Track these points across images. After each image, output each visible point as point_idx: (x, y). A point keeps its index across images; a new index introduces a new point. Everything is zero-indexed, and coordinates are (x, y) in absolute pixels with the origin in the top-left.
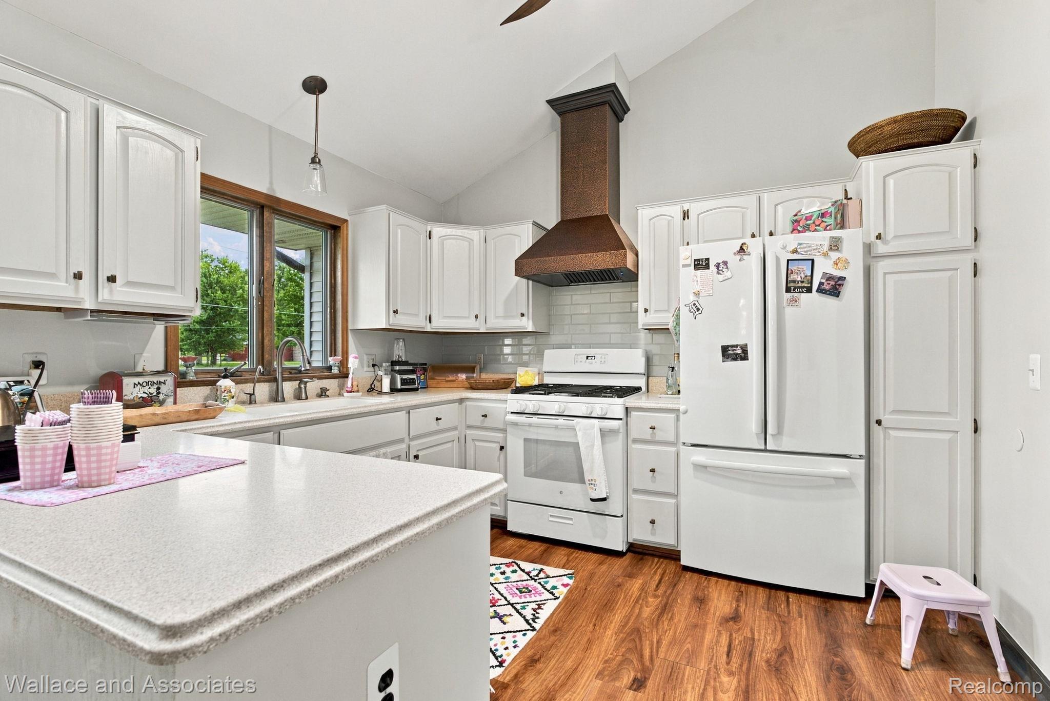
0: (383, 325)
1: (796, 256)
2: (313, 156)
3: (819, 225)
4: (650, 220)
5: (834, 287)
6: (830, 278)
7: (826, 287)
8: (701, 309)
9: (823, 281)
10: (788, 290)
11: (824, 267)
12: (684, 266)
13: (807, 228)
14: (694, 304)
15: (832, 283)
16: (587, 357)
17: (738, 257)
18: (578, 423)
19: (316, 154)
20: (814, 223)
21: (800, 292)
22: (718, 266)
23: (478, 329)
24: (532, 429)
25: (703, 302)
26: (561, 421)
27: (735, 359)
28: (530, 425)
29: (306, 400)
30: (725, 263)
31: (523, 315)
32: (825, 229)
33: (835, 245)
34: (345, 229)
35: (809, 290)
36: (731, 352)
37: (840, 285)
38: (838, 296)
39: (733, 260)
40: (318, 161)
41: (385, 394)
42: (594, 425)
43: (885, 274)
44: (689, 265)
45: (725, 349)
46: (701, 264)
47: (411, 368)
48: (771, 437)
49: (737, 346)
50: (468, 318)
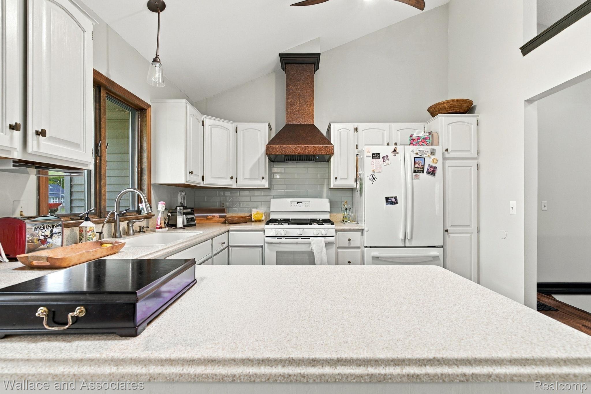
0: (183, 182)
1: (417, 156)
2: (155, 57)
3: (424, 143)
4: (338, 130)
5: (432, 172)
6: (431, 167)
7: (430, 171)
8: (375, 179)
9: (429, 168)
10: (415, 171)
11: (429, 162)
12: (367, 156)
13: (417, 144)
14: (372, 176)
15: (432, 169)
16: (298, 203)
17: (393, 154)
18: (312, 240)
19: (157, 55)
20: (421, 141)
21: (419, 173)
22: (384, 158)
23: (232, 186)
24: (281, 245)
25: (376, 175)
26: (300, 240)
27: (392, 204)
28: (280, 243)
29: (133, 236)
30: (387, 156)
31: (263, 178)
32: (427, 145)
33: (433, 153)
34: (149, 112)
35: (423, 172)
36: (390, 200)
37: (435, 170)
38: (434, 175)
39: (391, 155)
40: (159, 61)
41: (180, 228)
42: (322, 240)
43: (448, 166)
44: (370, 156)
45: (387, 199)
46: (376, 156)
47: (190, 210)
48: (408, 240)
49: (393, 197)
50: (226, 178)
